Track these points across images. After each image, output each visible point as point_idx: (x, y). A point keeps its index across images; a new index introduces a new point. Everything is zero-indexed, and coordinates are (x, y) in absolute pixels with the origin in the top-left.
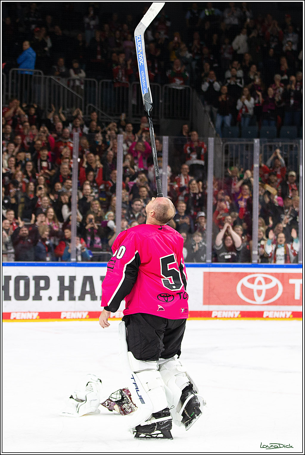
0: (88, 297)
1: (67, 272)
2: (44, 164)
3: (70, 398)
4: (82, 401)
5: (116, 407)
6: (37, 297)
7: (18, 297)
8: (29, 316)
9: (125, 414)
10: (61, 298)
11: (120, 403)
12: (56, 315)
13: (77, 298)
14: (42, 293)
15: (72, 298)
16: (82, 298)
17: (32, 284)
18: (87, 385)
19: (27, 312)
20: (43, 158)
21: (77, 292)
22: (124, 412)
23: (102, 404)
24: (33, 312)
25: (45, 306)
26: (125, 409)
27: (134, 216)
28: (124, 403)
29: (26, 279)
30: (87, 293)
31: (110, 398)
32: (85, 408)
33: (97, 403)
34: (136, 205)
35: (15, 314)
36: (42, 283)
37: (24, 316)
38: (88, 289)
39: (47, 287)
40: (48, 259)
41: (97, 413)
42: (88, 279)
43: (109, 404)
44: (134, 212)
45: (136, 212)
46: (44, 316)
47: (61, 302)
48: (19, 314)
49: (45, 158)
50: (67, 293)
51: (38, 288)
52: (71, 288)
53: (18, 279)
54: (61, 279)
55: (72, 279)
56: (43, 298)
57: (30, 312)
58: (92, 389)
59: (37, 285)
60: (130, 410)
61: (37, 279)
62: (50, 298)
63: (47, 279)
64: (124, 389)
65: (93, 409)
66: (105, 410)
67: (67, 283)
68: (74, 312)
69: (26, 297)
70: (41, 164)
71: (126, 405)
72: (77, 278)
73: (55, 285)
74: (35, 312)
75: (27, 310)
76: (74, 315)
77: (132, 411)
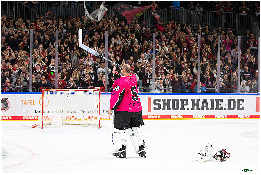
0: (205, 108)
1: (196, 97)
2: (185, 49)
3: (198, 154)
4: (204, 155)
5: (219, 158)
6: (182, 109)
7: (174, 108)
8: (179, 117)
9: (223, 161)
10: (193, 109)
11: (221, 156)
12: (191, 117)
13: (200, 109)
14: (185, 107)
15: (198, 109)
16: (202, 109)
17: (180, 102)
18: (206, 148)
20: (184, 47)
21: (200, 107)
22: (222, 160)
23: (213, 157)
25: (186, 112)
26: (223, 159)
27: (225, 72)
28: (223, 156)
29: (177, 100)
30: (205, 107)
31: (216, 154)
32: (205, 158)
33: (211, 156)
34: (226, 67)
35: (172, 116)
36: (185, 102)
37: (176, 117)
38: (205, 105)
39: (187, 104)
40: (187, 91)
41: (211, 160)
42: (205, 101)
43: (215, 157)
44: (225, 71)
45: (226, 70)
46: (185, 117)
47: (193, 111)
48: (174, 116)
49: (185, 47)
50: (196, 107)
51: (183, 105)
52: (197, 105)
53: (174, 100)
54: (193, 100)
55: (198, 100)
56: (185, 109)
58: (208, 150)
59: (182, 103)
60: (225, 160)
61: (182, 100)
62: (188, 109)
63: (187, 100)
64: (222, 150)
65: (209, 159)
66: (214, 159)
67: (196, 102)
68: (199, 115)
69: (177, 108)
70: (183, 49)
71: (223, 157)
72: (200, 100)
73: (190, 103)
74: (181, 115)
75: (178, 114)
76: (199, 117)
77: (226, 160)
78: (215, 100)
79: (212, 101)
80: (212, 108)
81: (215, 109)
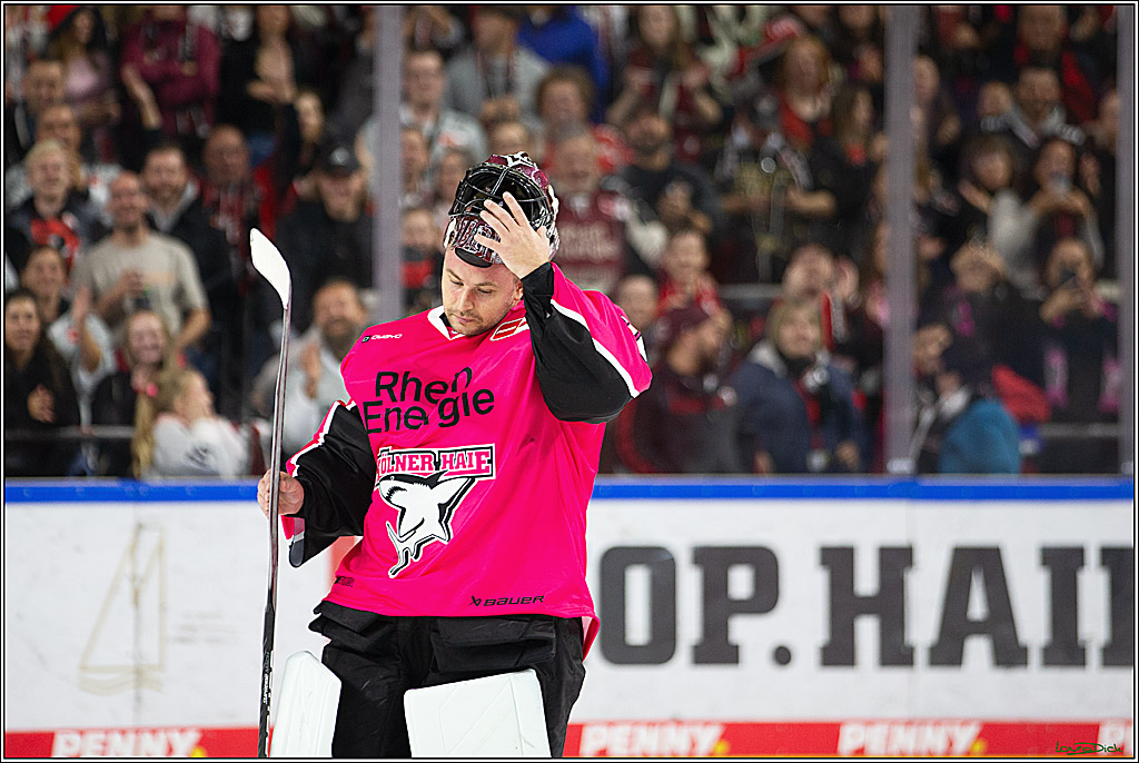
0: (978, 649)
1: (866, 525)
6: (717, 650)
7: (617, 649)
10: (839, 652)
12: (814, 740)
13: (921, 656)
14: (742, 629)
15: (896, 653)
16: (947, 653)
17: (689, 585)
19: (663, 724)
21: (923, 626)
24: (694, 723)
25: (754, 692)
29: (658, 561)
30: (978, 628)
35: (603, 730)
36: (741, 582)
37: (648, 741)
38: (977, 608)
39: (766, 597)
42: (978, 563)
46: (751, 740)
47: (838, 675)
48: (623, 731)
50: (867, 631)
51: (718, 608)
52: (890, 605)
53: (617, 562)
54: (838, 561)
55: (896, 561)
56: (745, 654)
57: (679, 722)
61: (715, 561)
62: (783, 656)
63: (764, 563)
67: (867, 580)
68: (909, 723)
69: (660, 649)
72: (920, 556)
73: (805, 589)
74: (707, 723)
75: (663, 714)
76: (905, 740)
78: (1092, 557)
79: (1062, 564)
80: (1065, 649)
81: (1094, 656)
